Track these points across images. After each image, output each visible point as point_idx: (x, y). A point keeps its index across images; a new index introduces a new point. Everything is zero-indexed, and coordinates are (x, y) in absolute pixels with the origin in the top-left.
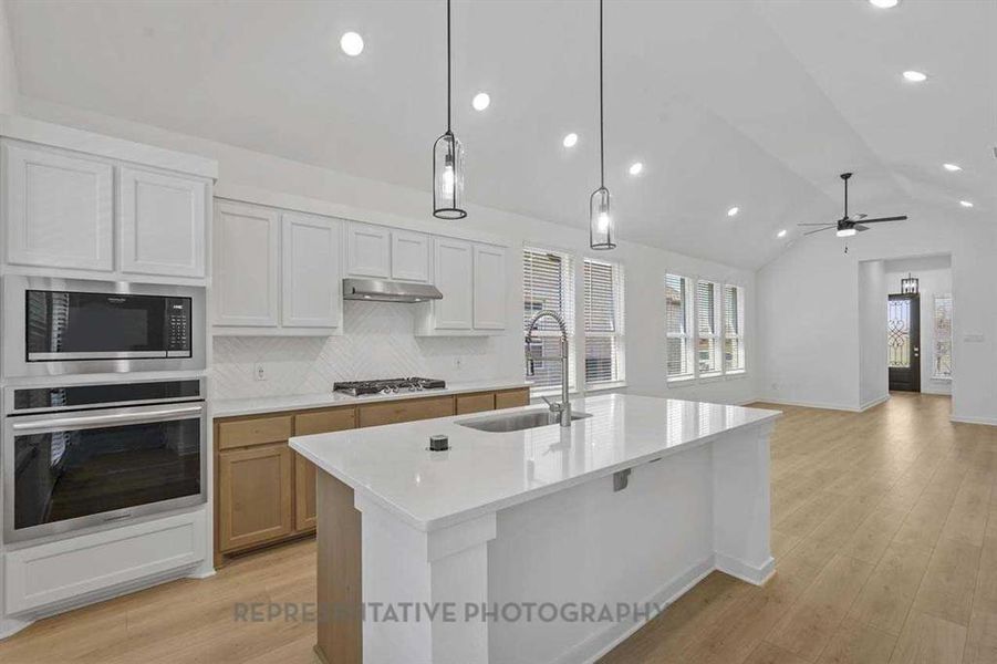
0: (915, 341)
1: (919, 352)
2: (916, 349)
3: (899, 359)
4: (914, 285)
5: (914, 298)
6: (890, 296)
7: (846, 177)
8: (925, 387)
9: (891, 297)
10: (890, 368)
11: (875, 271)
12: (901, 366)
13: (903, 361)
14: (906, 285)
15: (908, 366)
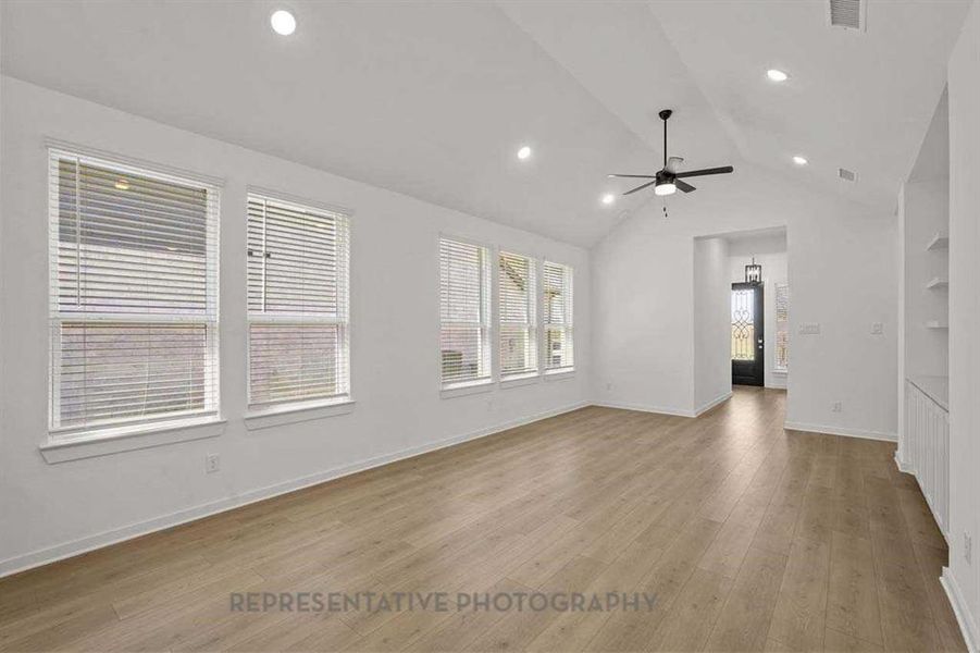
0: (759, 333)
1: (762, 344)
2: (760, 341)
3: (744, 352)
4: (757, 272)
5: (757, 286)
6: (733, 285)
7: (665, 115)
8: (769, 382)
9: (735, 286)
10: (733, 361)
11: (715, 249)
12: (746, 359)
13: (748, 355)
14: (750, 273)
15: (752, 359)
